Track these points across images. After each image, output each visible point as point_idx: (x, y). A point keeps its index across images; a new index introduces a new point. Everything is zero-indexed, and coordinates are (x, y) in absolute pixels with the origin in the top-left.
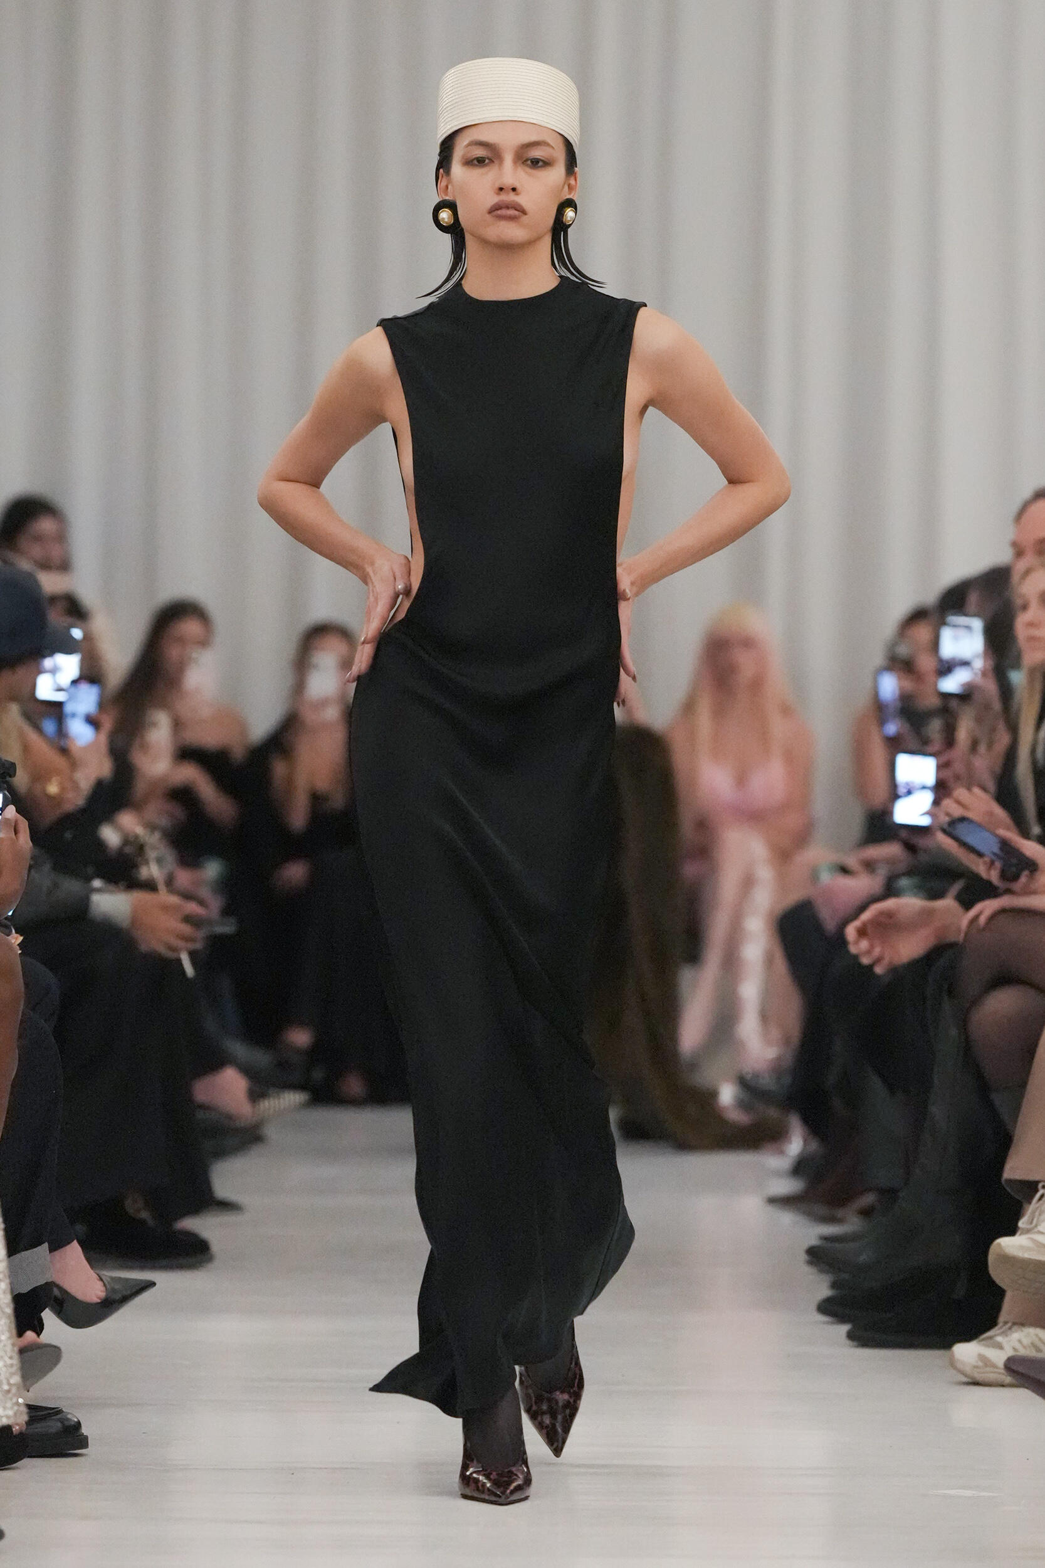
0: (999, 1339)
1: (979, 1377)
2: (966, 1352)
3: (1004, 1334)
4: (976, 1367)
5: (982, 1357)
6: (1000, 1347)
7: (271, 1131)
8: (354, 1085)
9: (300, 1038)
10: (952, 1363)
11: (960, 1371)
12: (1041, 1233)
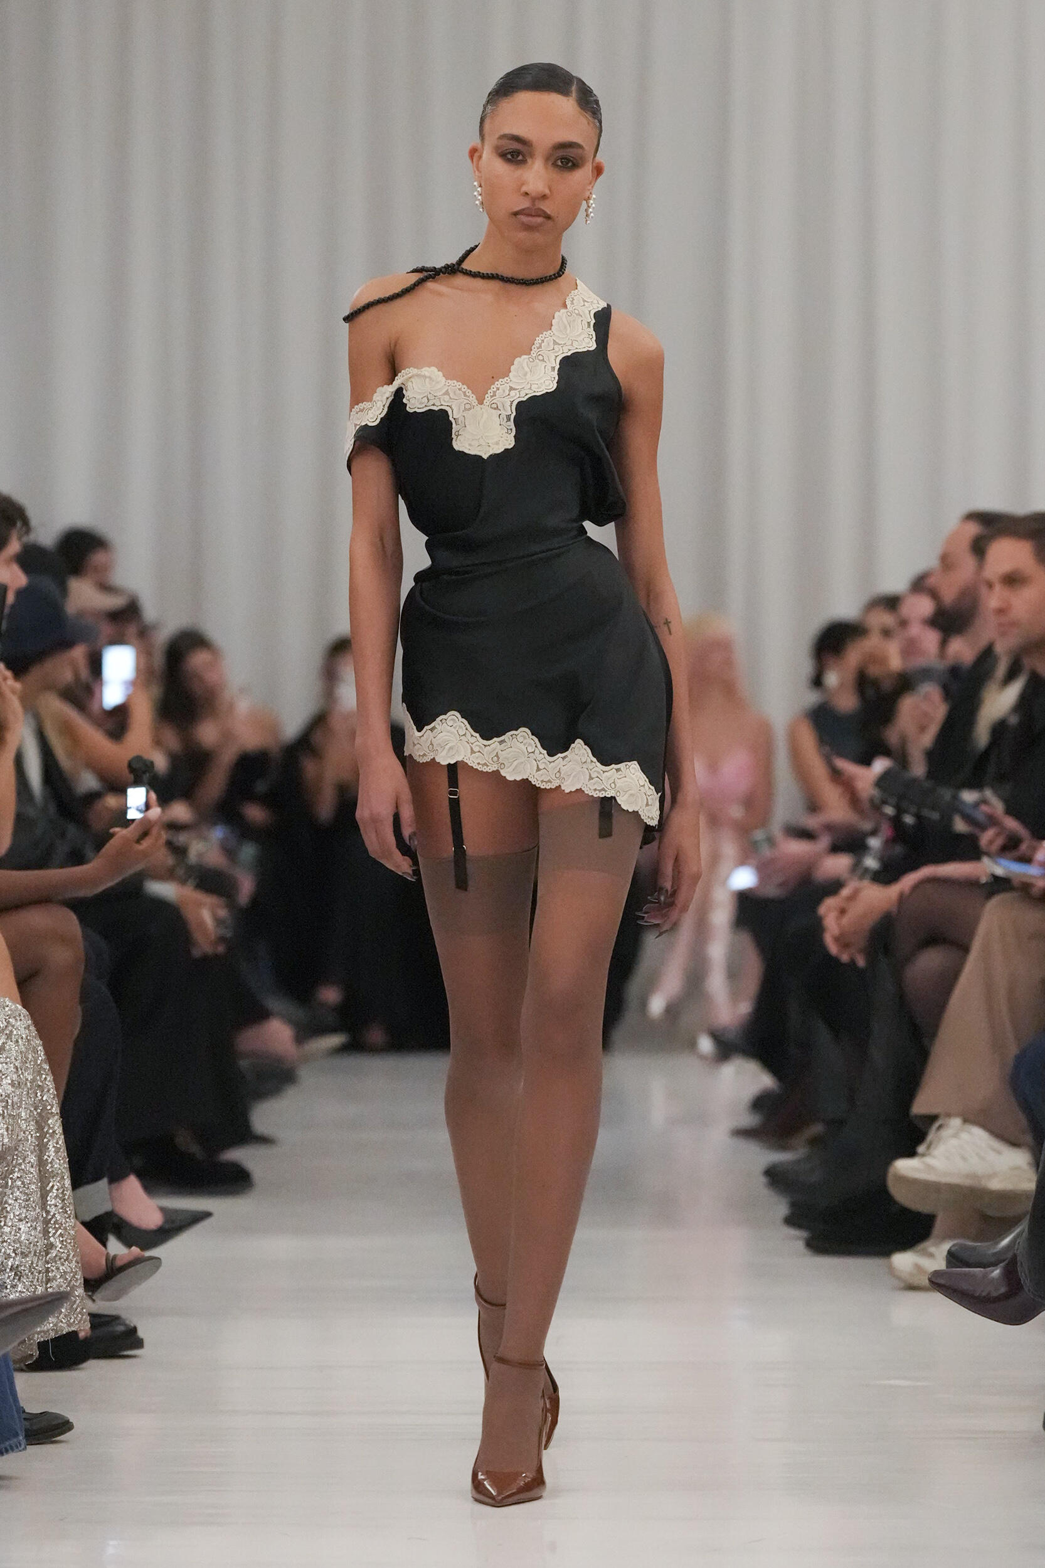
0: (932, 1249)
1: (915, 1281)
2: (903, 1261)
3: (936, 1245)
4: (910, 1274)
5: (918, 1267)
6: (931, 1255)
8: (376, 1035)
9: (330, 995)
10: (891, 1271)
11: (899, 1278)
12: (934, 1157)
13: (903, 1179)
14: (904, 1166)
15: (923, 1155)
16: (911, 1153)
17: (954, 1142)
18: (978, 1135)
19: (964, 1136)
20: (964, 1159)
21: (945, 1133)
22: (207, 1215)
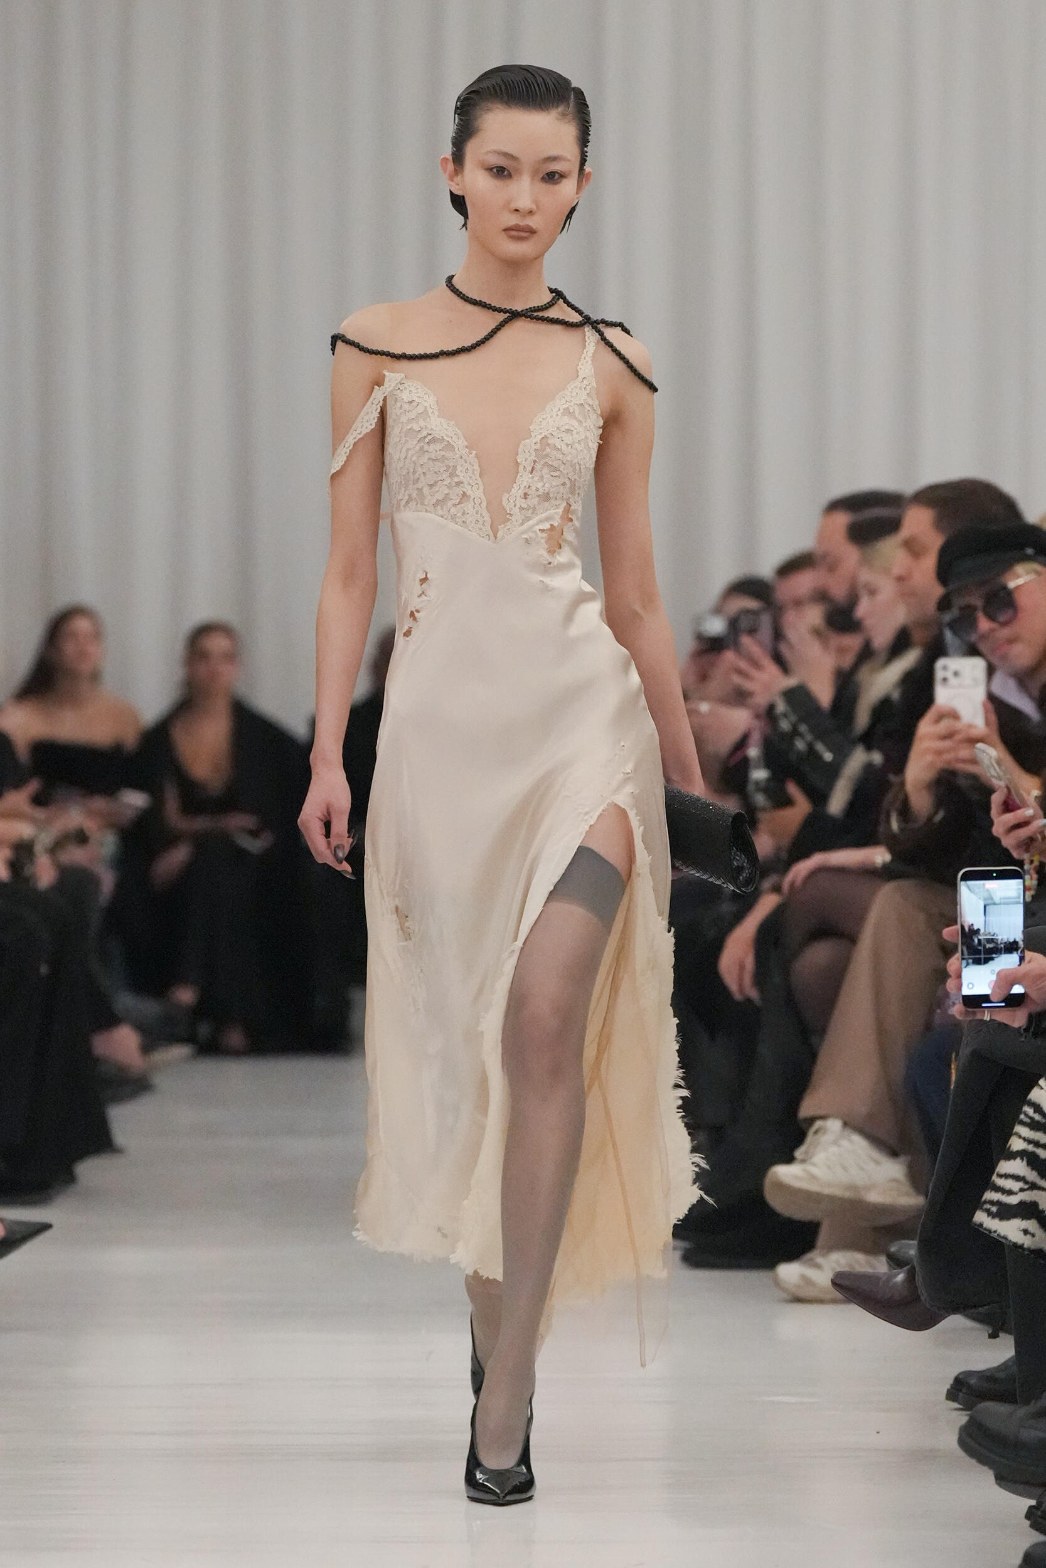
0: (820, 1260)
1: (802, 1293)
2: (789, 1272)
3: (823, 1256)
4: (799, 1286)
5: (804, 1277)
6: (818, 1266)
7: (158, 1080)
8: (235, 1038)
9: (185, 996)
10: (777, 1283)
11: (784, 1289)
12: (814, 1165)
13: (781, 1186)
14: (783, 1172)
15: (803, 1161)
16: (789, 1159)
17: (834, 1149)
18: (859, 1143)
19: (845, 1143)
20: (845, 1168)
21: (825, 1138)
22: (45, 1227)
